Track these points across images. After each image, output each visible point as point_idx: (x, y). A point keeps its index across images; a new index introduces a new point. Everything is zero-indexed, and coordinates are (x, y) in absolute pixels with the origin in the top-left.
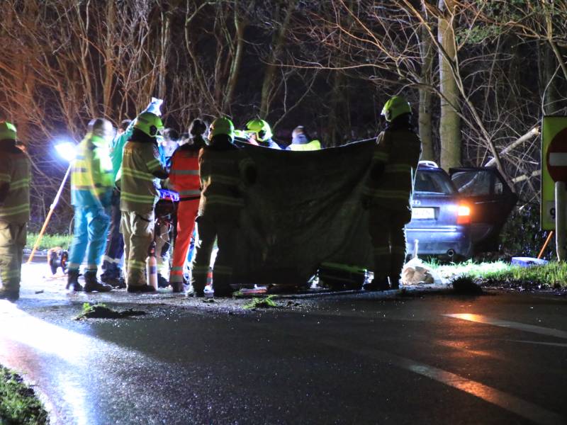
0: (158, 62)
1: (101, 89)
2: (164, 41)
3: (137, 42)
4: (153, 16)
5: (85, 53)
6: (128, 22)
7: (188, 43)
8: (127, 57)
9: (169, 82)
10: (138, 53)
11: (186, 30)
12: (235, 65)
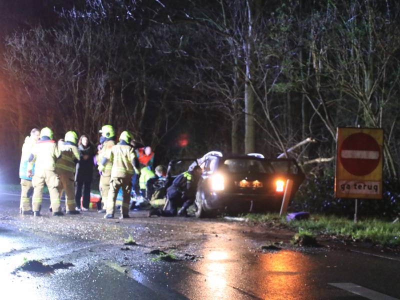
0: (109, 107)
1: (83, 120)
2: (112, 99)
3: (99, 99)
4: (107, 87)
5: (76, 102)
6: (95, 89)
7: (122, 100)
8: (94, 105)
9: (113, 117)
10: (99, 104)
11: (122, 95)
12: (143, 111)
